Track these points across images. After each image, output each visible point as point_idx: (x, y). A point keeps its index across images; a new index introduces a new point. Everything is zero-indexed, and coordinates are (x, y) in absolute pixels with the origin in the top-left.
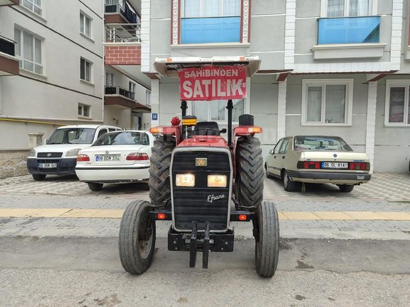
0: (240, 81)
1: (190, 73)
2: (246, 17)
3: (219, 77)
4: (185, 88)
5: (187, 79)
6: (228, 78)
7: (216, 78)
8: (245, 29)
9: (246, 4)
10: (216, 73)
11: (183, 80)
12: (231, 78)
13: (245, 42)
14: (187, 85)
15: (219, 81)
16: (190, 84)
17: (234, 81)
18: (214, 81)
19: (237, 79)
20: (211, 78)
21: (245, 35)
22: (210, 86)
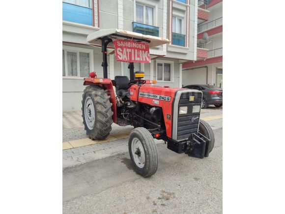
0: (147, 52)
1: (120, 43)
2: (96, 10)
3: (136, 48)
4: (118, 53)
5: (119, 47)
6: (140, 49)
7: (135, 48)
8: (96, 18)
9: (96, 2)
10: (134, 45)
11: (117, 47)
12: (142, 50)
13: (96, 27)
14: (119, 51)
15: (136, 50)
16: (121, 50)
17: (143, 51)
18: (133, 50)
19: (145, 50)
20: (131, 48)
21: (96, 22)
22: (131, 53)
